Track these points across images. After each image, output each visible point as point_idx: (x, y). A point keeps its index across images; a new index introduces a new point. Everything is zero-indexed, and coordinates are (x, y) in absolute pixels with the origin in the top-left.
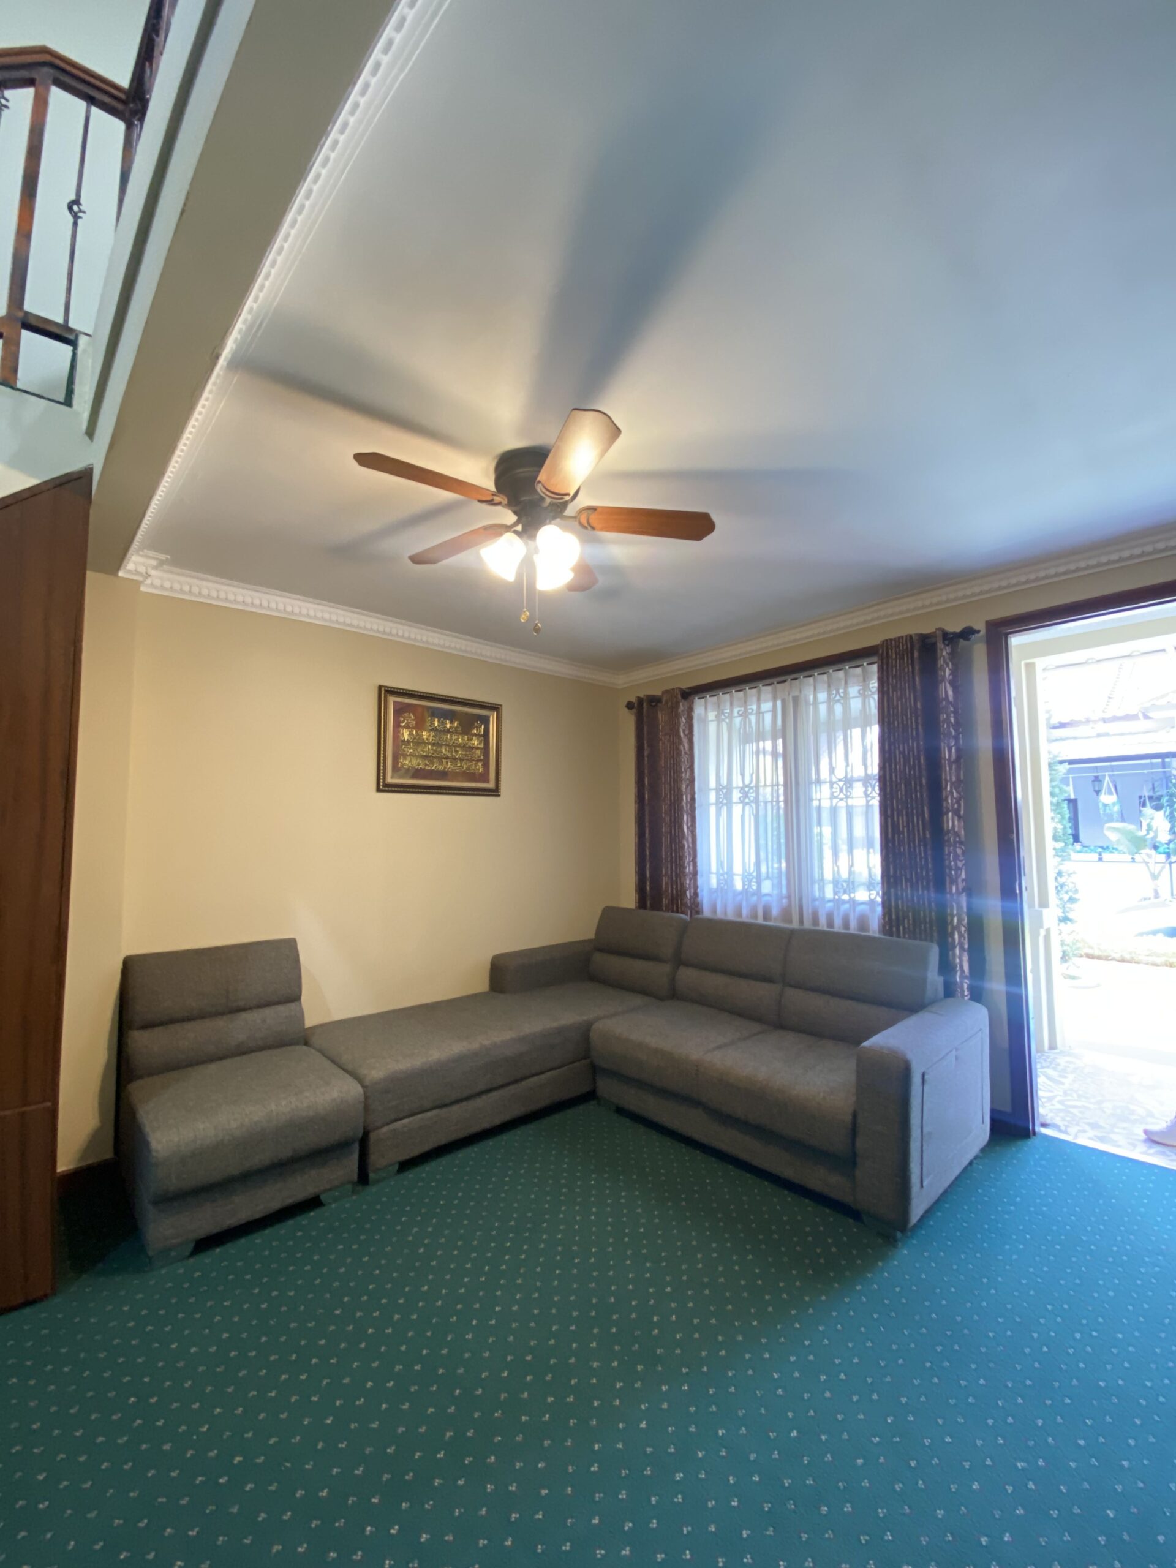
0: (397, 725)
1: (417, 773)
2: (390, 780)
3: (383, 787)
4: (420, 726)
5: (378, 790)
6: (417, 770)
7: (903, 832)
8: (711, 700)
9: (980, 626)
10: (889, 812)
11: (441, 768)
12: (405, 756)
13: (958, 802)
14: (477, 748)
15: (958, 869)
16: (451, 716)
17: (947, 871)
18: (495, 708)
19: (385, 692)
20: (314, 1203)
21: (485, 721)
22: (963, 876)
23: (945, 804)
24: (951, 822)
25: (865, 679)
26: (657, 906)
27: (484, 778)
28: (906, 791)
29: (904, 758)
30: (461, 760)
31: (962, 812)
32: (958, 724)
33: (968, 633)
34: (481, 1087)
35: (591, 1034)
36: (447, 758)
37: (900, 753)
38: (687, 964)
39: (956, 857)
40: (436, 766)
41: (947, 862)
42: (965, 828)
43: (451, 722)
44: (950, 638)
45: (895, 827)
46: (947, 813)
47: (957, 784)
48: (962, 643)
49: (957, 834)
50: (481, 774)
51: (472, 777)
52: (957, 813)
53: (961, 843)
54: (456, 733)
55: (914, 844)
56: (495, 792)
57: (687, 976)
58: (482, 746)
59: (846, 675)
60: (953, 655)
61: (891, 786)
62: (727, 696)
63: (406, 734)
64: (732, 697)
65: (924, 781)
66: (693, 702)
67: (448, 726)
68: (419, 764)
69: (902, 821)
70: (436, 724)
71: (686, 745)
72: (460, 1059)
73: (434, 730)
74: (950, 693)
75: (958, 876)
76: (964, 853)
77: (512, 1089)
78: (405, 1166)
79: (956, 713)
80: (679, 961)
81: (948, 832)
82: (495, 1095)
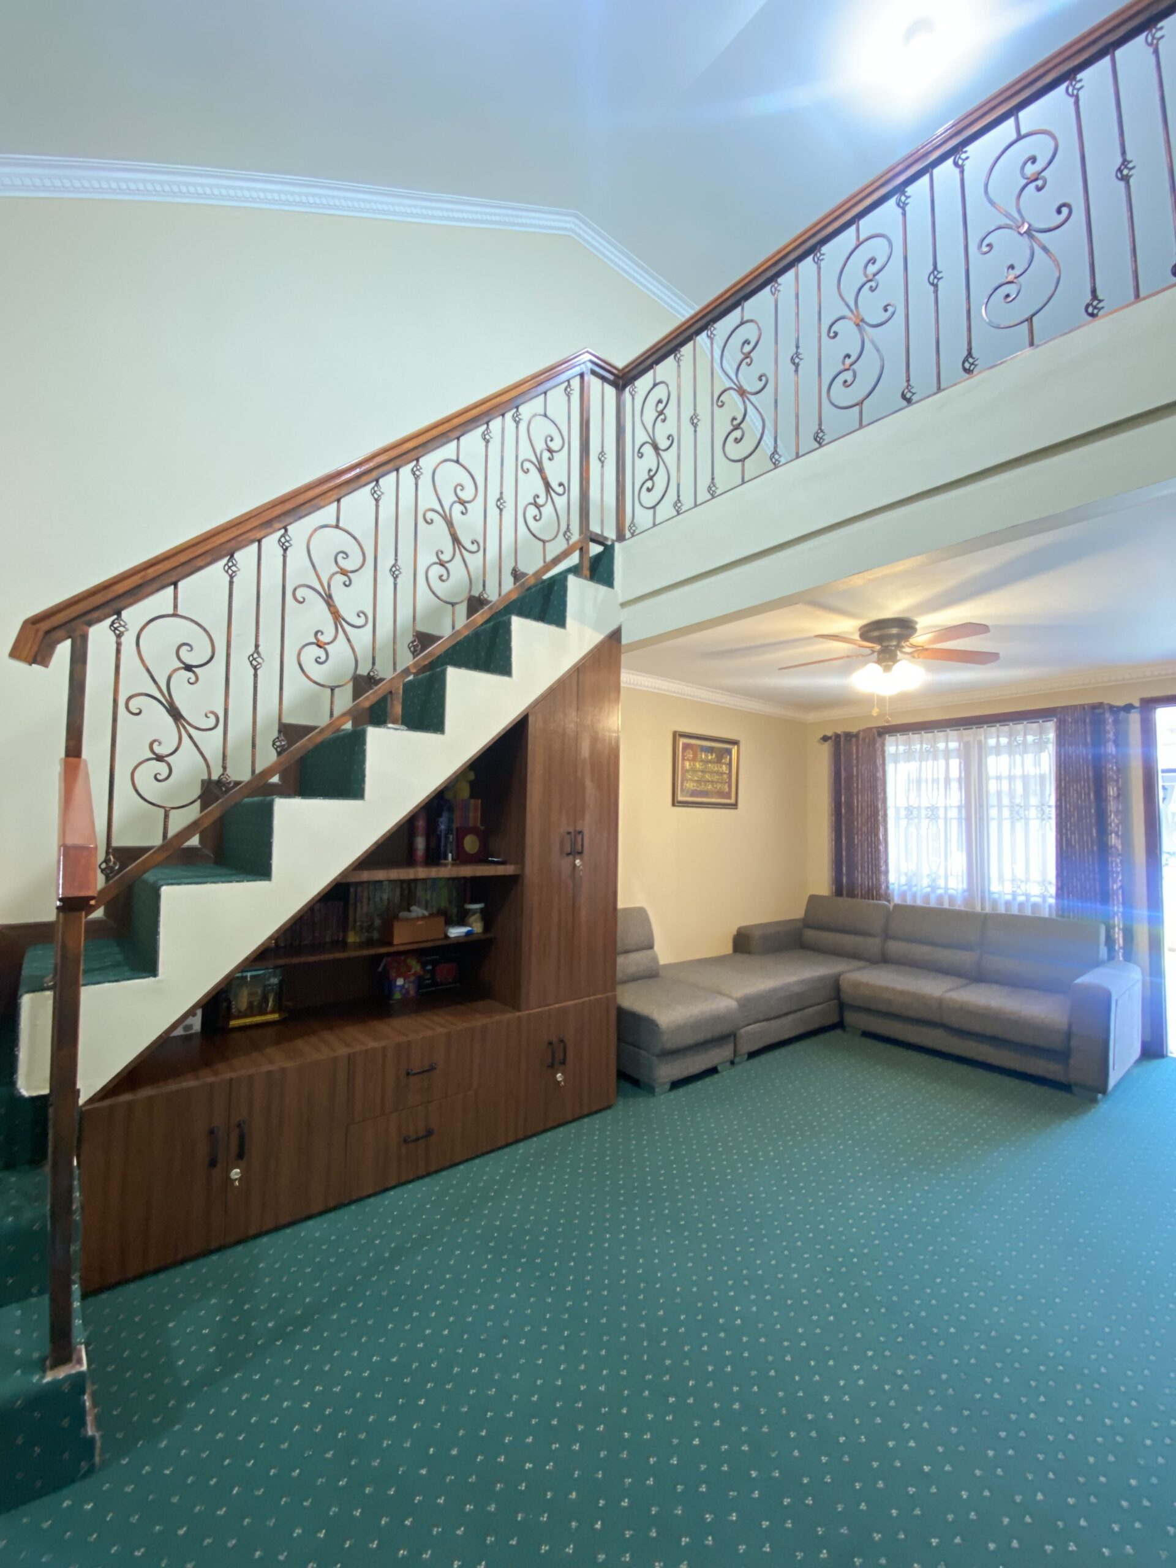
0: (683, 759)
1: (694, 793)
2: (680, 798)
3: (675, 803)
4: (694, 759)
5: (673, 805)
6: (693, 791)
7: (1075, 847)
8: (901, 738)
9: (1137, 704)
10: (1064, 831)
11: (705, 789)
12: (687, 780)
13: (1117, 826)
14: (725, 773)
15: (1118, 873)
16: (711, 750)
17: (1110, 874)
18: (735, 743)
19: (677, 735)
20: (713, 1071)
21: (729, 752)
22: (1120, 878)
23: (1109, 828)
24: (1114, 840)
25: (1042, 732)
26: (852, 894)
27: (728, 796)
28: (1078, 817)
29: (1077, 792)
30: (716, 782)
31: (1120, 833)
32: (1118, 770)
33: (1128, 708)
34: (785, 1011)
35: (840, 983)
36: (709, 781)
37: (1073, 790)
38: (895, 938)
39: (1117, 864)
40: (703, 788)
41: (1110, 869)
42: (1123, 844)
43: (712, 755)
44: (1114, 710)
45: (1068, 842)
46: (1111, 834)
47: (1117, 813)
48: (1122, 714)
49: (1117, 849)
50: (727, 793)
51: (721, 794)
52: (1117, 834)
53: (1119, 855)
54: (714, 762)
55: (1084, 854)
56: (735, 806)
57: (895, 947)
58: (727, 772)
59: (1025, 728)
60: (1116, 722)
61: (1066, 813)
62: (917, 736)
63: (687, 764)
64: (922, 737)
65: (1093, 811)
66: (885, 739)
67: (710, 758)
68: (694, 786)
69: (1074, 839)
70: (703, 756)
71: (881, 773)
72: (774, 991)
73: (702, 761)
74: (1114, 749)
75: (1117, 877)
76: (1121, 862)
77: (799, 1014)
78: (752, 1055)
79: (1117, 763)
80: (887, 936)
81: (1112, 847)
82: (790, 1017)
